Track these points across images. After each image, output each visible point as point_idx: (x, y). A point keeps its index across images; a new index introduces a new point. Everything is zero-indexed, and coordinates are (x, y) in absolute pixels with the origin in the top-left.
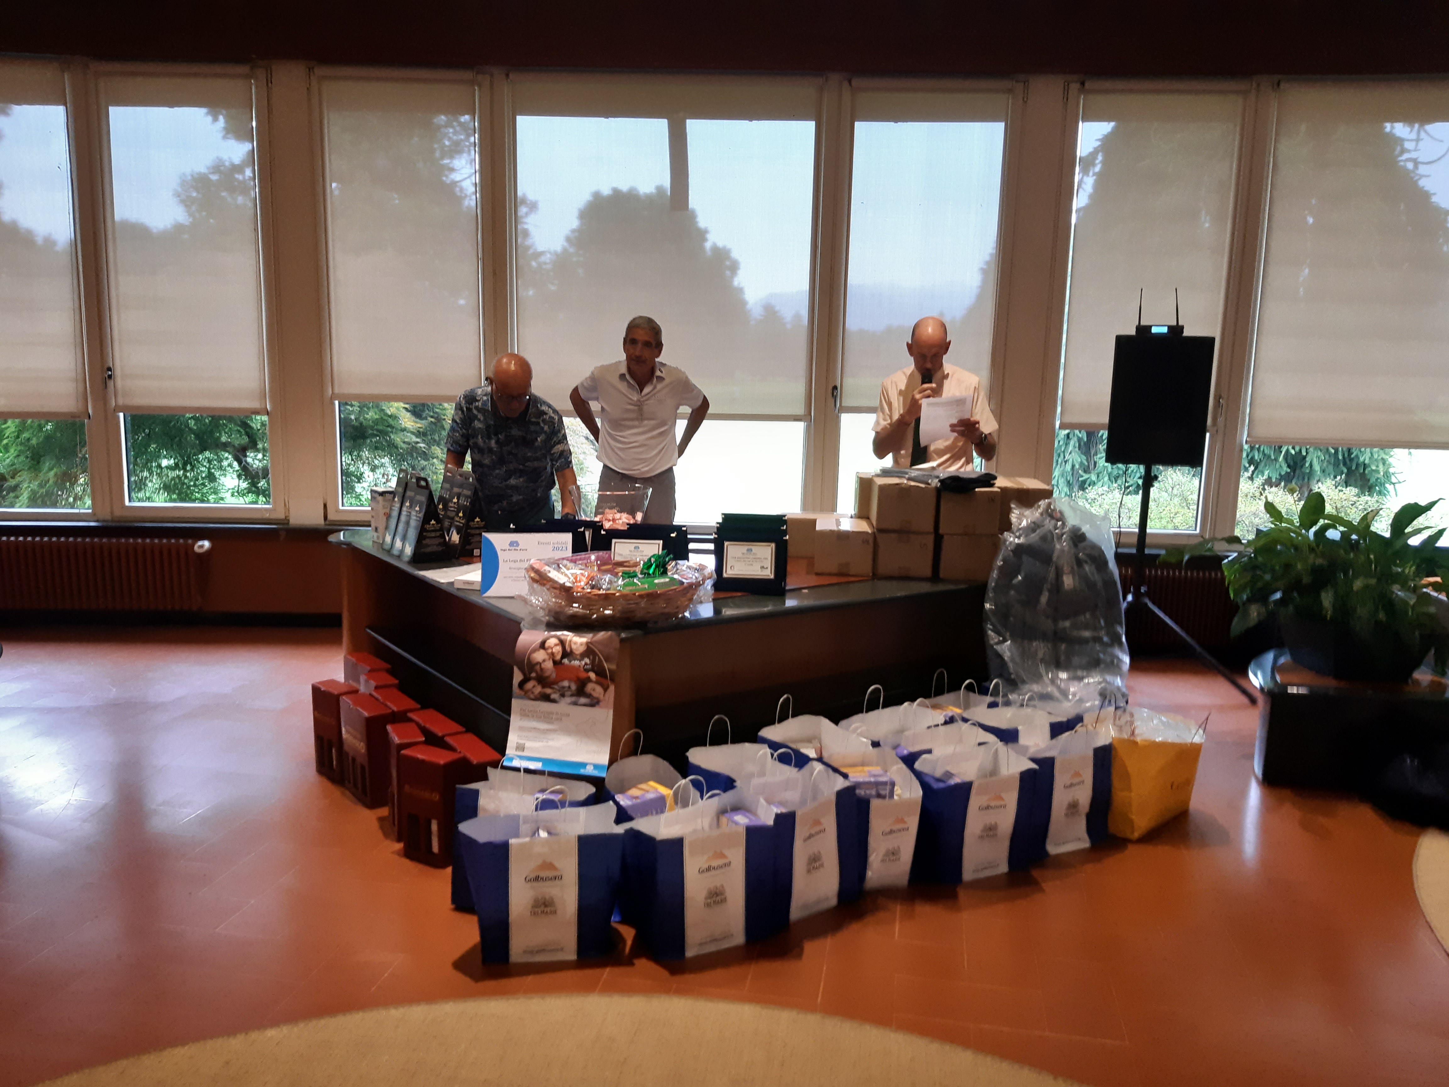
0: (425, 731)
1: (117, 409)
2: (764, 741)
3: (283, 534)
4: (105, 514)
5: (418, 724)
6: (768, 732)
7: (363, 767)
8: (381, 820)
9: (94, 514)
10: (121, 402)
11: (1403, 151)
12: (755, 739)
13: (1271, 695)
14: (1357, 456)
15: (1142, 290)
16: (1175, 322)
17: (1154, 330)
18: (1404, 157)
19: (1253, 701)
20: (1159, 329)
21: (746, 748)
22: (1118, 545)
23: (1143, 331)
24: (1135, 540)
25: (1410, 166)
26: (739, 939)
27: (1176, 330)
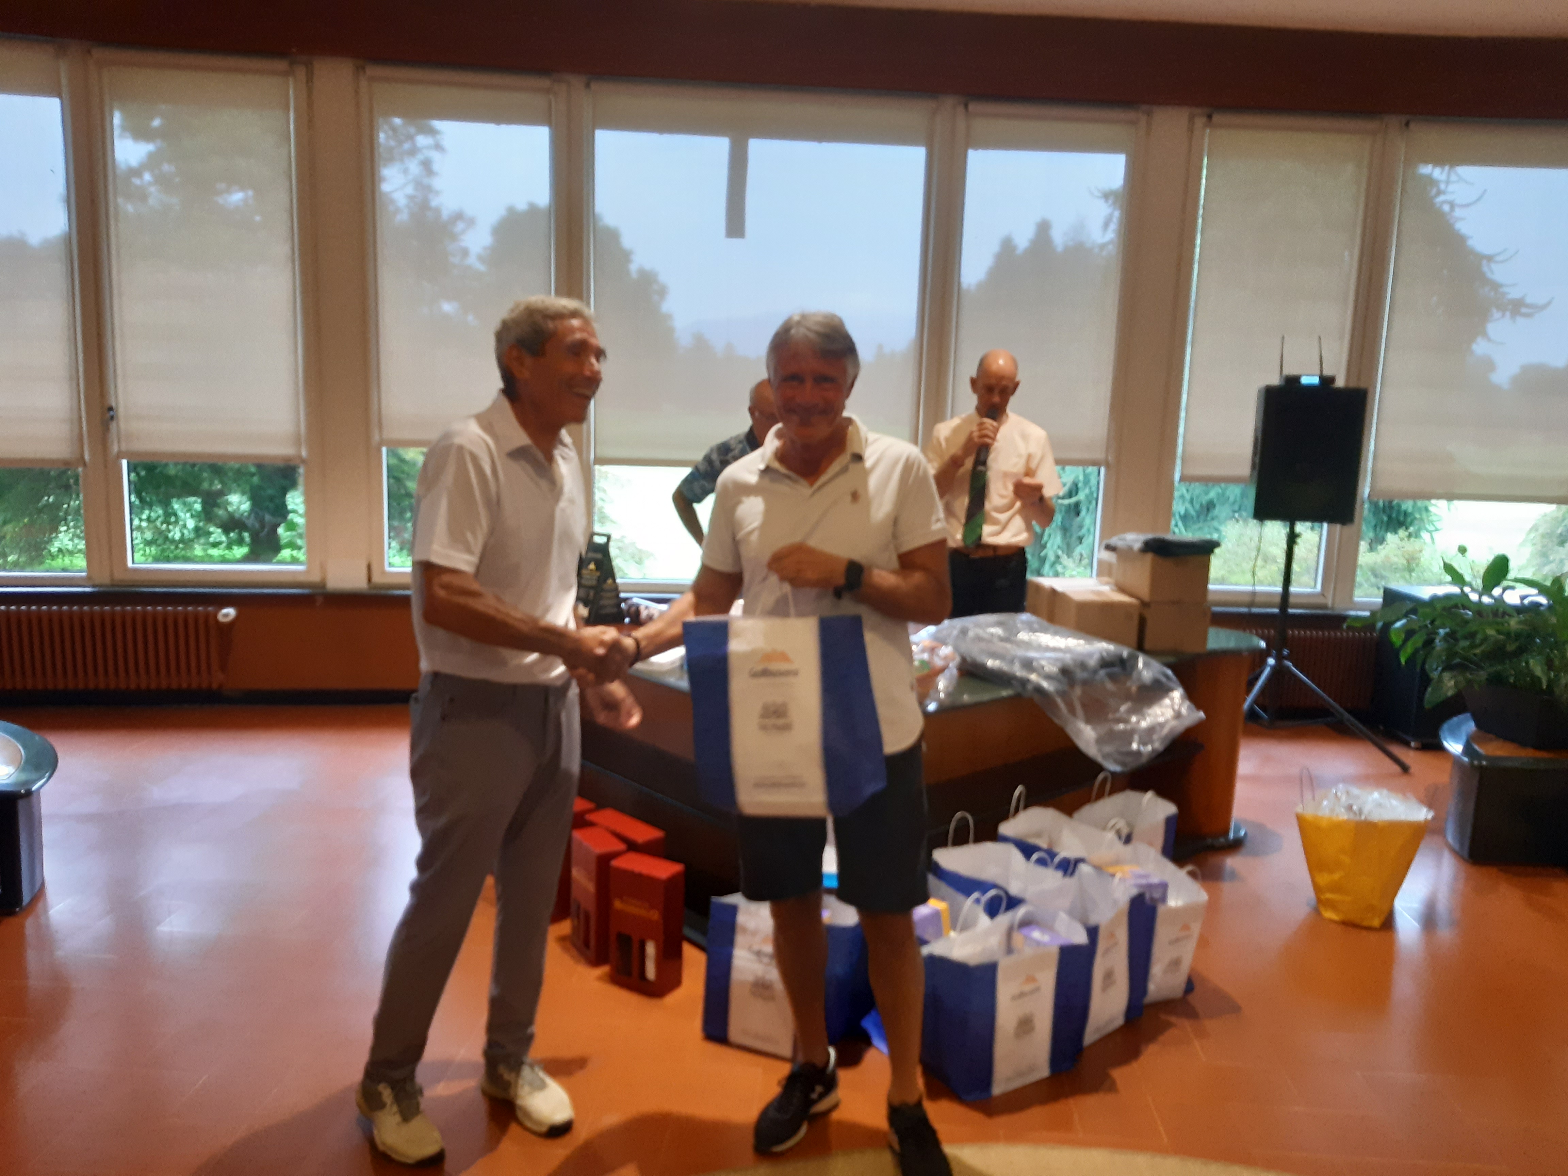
0: (619, 837)
1: (120, 455)
2: (1005, 839)
3: (320, 601)
4: (103, 578)
5: (605, 828)
6: (1005, 829)
9: (89, 578)
10: (124, 447)
11: (1438, 192)
12: (996, 837)
13: (1481, 767)
14: (1399, 506)
15: (1283, 338)
16: (1327, 372)
17: (1305, 380)
18: (1441, 198)
19: (1405, 769)
20: (1310, 380)
21: (989, 847)
22: (1251, 604)
23: (1292, 381)
24: (1278, 600)
25: (1446, 208)
26: (1044, 1072)
27: (1326, 381)
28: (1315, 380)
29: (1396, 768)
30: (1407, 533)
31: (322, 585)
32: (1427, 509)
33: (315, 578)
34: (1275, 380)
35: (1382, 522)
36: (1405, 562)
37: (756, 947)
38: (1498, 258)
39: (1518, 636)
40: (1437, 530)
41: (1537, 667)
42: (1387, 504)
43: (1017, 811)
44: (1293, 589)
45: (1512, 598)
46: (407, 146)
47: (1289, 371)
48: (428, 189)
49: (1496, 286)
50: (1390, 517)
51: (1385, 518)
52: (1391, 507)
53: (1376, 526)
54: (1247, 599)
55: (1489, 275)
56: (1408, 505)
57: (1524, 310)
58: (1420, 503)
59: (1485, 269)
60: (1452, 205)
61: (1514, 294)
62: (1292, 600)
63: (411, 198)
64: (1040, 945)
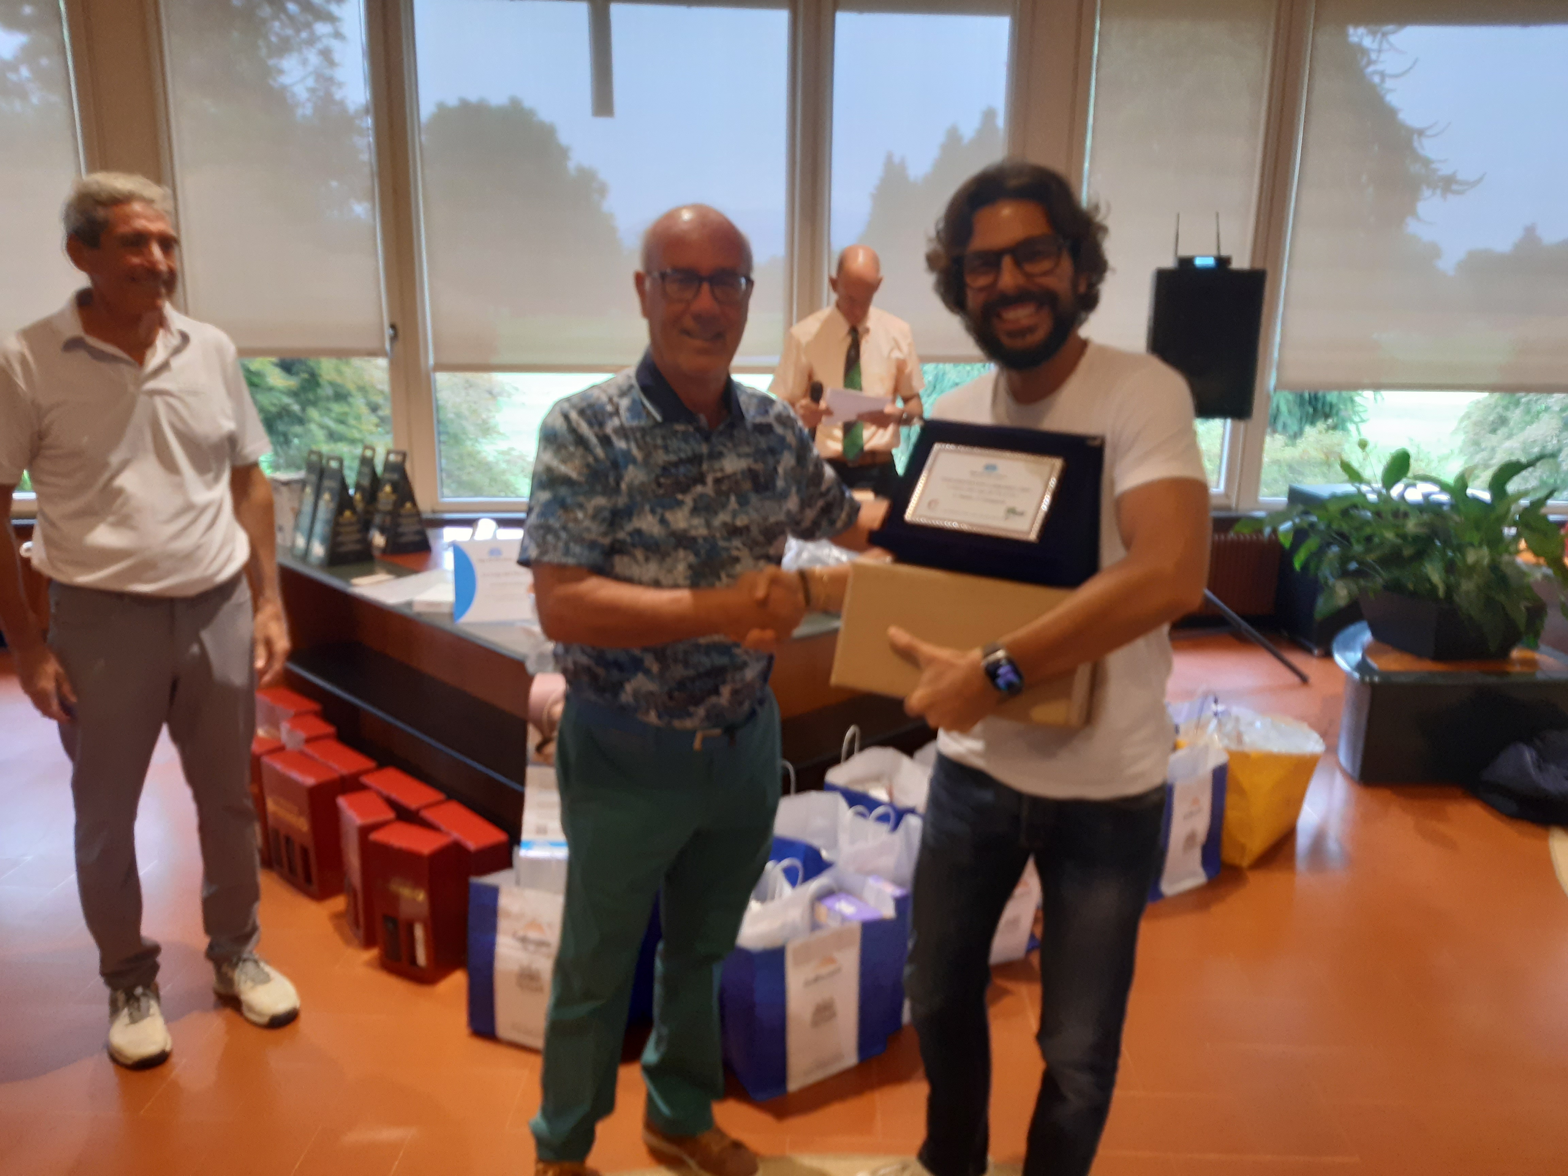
0: (392, 804)
2: (832, 788)
5: (379, 794)
6: (835, 776)
7: (305, 851)
8: (337, 917)
11: (1370, 62)
12: (823, 786)
13: (1372, 685)
14: (1324, 397)
15: (1178, 215)
16: (1224, 253)
17: (1199, 262)
18: (1371, 69)
19: (1304, 680)
20: (1205, 261)
21: (814, 798)
23: (1186, 263)
25: (1376, 79)
26: (852, 1059)
27: (1222, 262)
28: (1210, 262)
29: (1295, 679)
30: (1325, 426)
32: (1352, 400)
34: (1169, 262)
35: (1308, 413)
36: (1323, 456)
37: (521, 933)
38: (1429, 133)
39: (1416, 539)
40: (1363, 421)
41: (1434, 573)
42: (1312, 395)
43: (850, 754)
45: (1414, 495)
46: (304, 35)
47: (1184, 252)
48: (330, 80)
49: (1426, 162)
50: (1315, 410)
51: (1311, 410)
52: (1316, 398)
53: (1301, 419)
55: (1421, 151)
56: (1332, 397)
57: (1455, 187)
58: (1345, 394)
59: (1416, 144)
60: (1383, 75)
61: (1445, 170)
63: (312, 91)
64: (844, 918)
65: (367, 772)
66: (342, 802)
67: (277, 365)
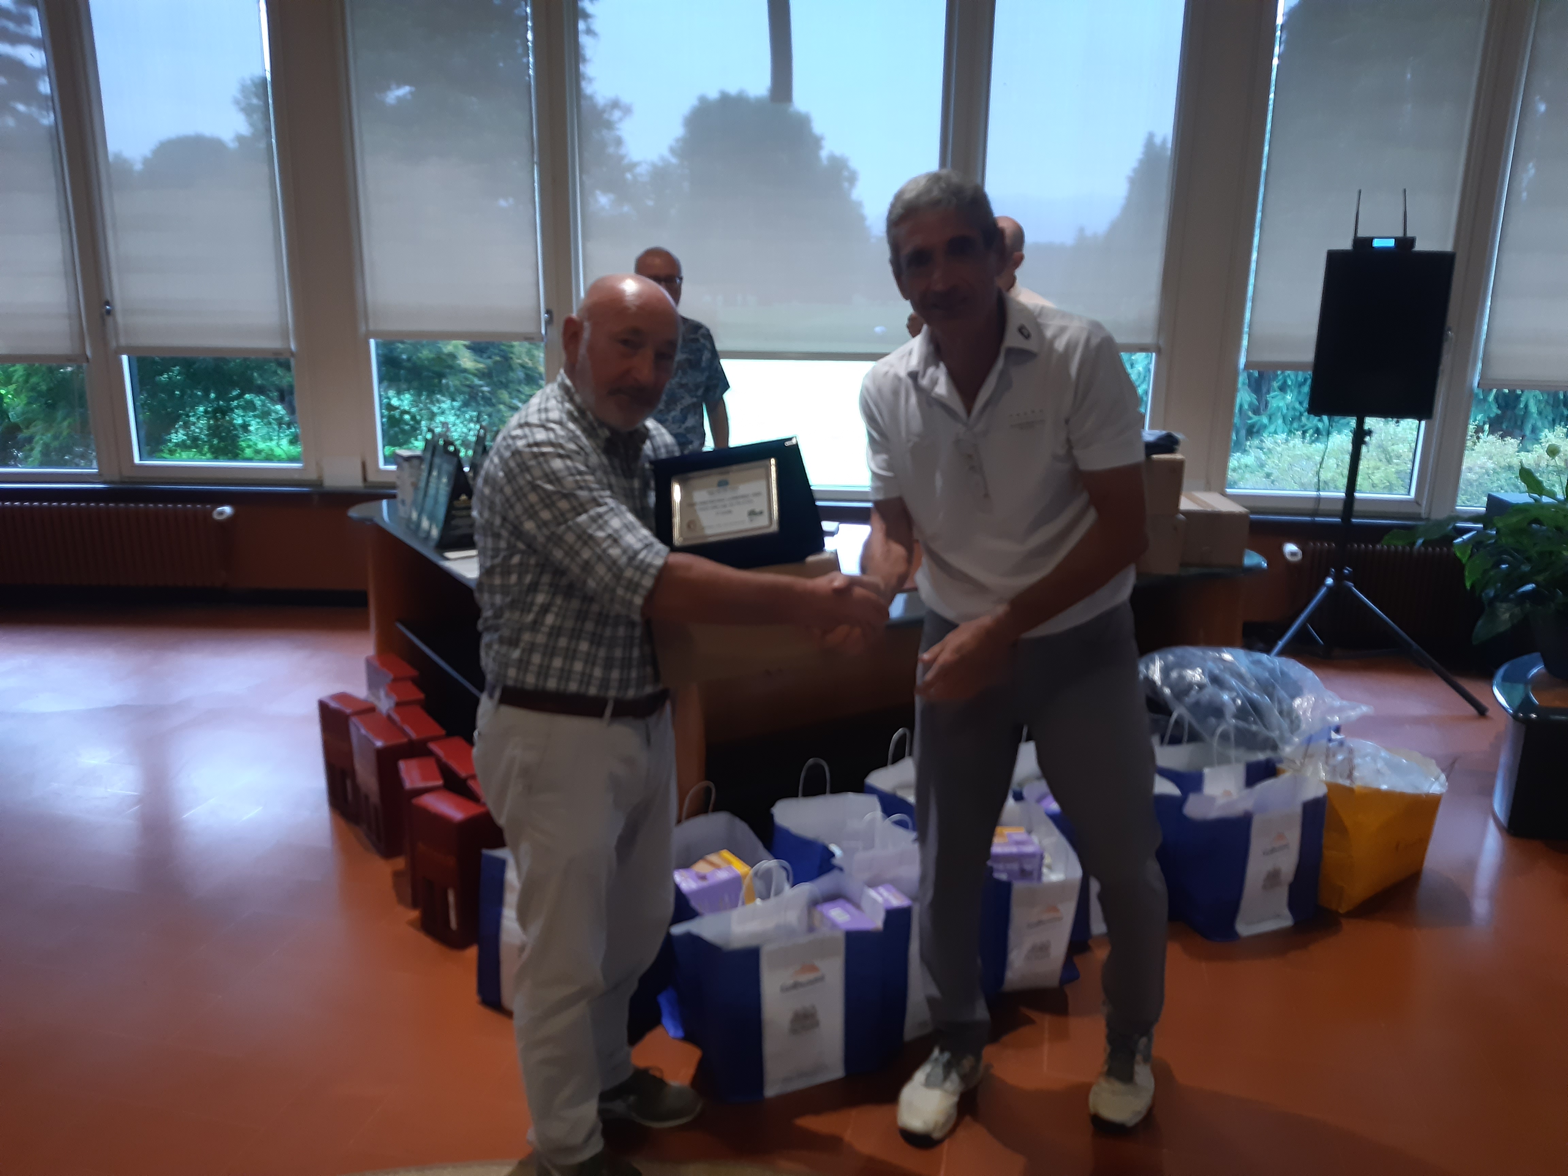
0: (445, 770)
1: (120, 350)
2: (872, 791)
3: (319, 499)
4: (114, 475)
5: (439, 761)
6: (875, 779)
7: (375, 808)
9: (99, 474)
10: (123, 342)
12: (861, 788)
13: (1527, 721)
15: (1360, 192)
16: (1405, 233)
17: (1377, 243)
19: (1483, 711)
20: (1384, 242)
21: (851, 799)
22: (1315, 513)
23: (1364, 244)
24: (1340, 507)
26: (837, 1072)
27: (1405, 243)
28: (1391, 243)
29: (1470, 710)
31: (318, 483)
33: (312, 476)
34: (1346, 245)
44: (1357, 495)
47: (1362, 233)
54: (1310, 506)
62: (1357, 507)
64: (834, 925)
65: (434, 739)
66: (402, 765)
67: (468, 347)
